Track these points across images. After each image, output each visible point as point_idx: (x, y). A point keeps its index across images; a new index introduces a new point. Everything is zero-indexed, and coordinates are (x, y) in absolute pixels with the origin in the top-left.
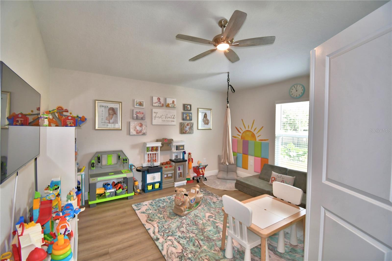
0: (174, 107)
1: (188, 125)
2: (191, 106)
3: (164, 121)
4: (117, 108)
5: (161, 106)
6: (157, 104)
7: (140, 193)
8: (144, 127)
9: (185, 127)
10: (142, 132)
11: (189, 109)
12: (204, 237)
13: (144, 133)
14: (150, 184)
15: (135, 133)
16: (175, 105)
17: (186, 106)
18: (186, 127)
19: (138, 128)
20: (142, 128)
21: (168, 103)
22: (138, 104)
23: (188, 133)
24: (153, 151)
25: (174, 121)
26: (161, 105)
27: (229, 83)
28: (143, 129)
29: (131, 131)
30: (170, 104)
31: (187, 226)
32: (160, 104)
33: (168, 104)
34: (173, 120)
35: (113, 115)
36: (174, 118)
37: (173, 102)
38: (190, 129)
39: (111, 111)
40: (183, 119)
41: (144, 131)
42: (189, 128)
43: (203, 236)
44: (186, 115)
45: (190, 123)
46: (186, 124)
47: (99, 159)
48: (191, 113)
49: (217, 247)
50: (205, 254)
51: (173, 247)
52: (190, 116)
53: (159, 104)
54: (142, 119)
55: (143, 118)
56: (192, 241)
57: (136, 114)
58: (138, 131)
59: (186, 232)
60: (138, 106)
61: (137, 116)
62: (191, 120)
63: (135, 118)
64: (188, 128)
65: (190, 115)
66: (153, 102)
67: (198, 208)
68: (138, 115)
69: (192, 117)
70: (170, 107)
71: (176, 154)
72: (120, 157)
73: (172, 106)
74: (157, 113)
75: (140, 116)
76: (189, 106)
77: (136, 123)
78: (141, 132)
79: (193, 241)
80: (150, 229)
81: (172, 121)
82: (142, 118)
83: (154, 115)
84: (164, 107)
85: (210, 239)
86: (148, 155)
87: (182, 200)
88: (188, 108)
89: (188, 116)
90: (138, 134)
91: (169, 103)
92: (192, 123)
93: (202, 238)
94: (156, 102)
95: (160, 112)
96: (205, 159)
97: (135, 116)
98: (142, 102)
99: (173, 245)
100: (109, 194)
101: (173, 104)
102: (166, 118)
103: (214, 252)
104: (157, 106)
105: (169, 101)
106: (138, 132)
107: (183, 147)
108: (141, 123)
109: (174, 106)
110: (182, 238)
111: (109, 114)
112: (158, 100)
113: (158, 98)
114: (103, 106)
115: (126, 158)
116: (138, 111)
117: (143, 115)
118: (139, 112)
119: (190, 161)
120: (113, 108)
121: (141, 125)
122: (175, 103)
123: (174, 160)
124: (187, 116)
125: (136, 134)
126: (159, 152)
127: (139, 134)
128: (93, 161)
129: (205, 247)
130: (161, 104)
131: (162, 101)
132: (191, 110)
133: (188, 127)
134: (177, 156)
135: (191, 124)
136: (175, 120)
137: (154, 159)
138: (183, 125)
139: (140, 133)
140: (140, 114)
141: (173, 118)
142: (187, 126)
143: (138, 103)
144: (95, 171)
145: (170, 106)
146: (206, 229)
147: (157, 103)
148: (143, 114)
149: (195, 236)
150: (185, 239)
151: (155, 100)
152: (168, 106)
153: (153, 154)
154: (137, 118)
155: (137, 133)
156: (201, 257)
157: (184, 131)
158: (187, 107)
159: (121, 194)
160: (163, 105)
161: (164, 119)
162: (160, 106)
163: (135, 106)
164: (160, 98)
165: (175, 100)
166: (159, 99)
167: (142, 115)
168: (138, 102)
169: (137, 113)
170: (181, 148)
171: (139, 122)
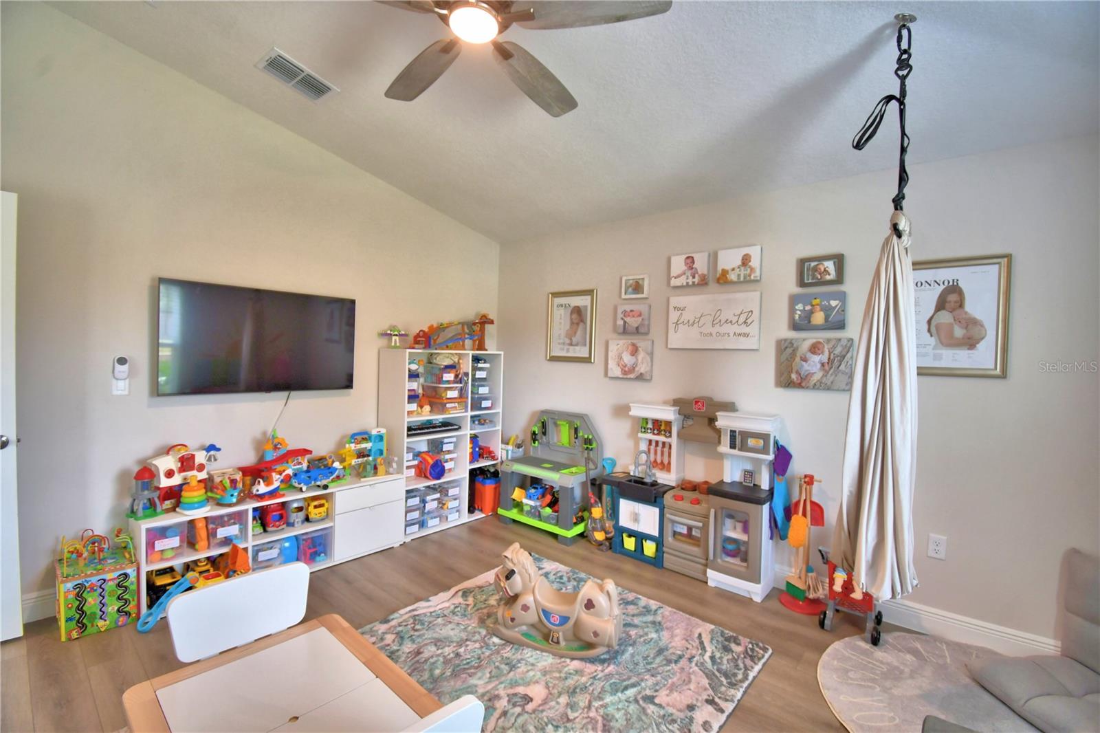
0: (748, 282)
1: (815, 349)
2: (839, 260)
3: (706, 335)
4: (586, 307)
5: (698, 284)
6: (684, 277)
8: (641, 355)
9: (798, 359)
10: (636, 369)
11: (828, 277)
13: (641, 374)
16: (752, 270)
17: (813, 264)
18: (805, 360)
19: (628, 359)
20: (637, 360)
21: (723, 270)
22: (630, 289)
23: (815, 387)
24: (658, 434)
25: (746, 335)
26: (696, 280)
28: (640, 361)
29: (610, 366)
30: (733, 270)
32: (694, 277)
33: (725, 272)
34: (744, 329)
35: (578, 324)
36: (749, 321)
37: (746, 260)
38: (827, 367)
39: (574, 316)
41: (642, 368)
42: (823, 365)
44: (808, 308)
45: (829, 341)
46: (806, 346)
47: (544, 425)
48: (842, 297)
52: (827, 310)
53: (691, 278)
54: (637, 331)
55: (641, 330)
57: (622, 319)
58: (625, 366)
60: (630, 294)
61: (625, 322)
62: (841, 326)
63: (621, 330)
64: (819, 366)
65: (833, 303)
66: (672, 276)
68: (628, 320)
69: (843, 310)
70: (732, 283)
71: (749, 467)
72: (580, 434)
73: (739, 275)
74: (684, 309)
75: (633, 322)
76: (830, 265)
77: (621, 342)
78: (633, 369)
81: (740, 335)
82: (637, 328)
83: (673, 316)
84: (713, 285)
86: (650, 441)
88: (826, 272)
89: (818, 308)
90: (625, 377)
91: (726, 268)
92: (844, 342)
94: (679, 272)
95: (693, 303)
96: (945, 538)
97: (620, 323)
98: (641, 282)
100: (529, 508)
101: (742, 268)
102: (713, 325)
104: (682, 287)
105: (729, 260)
106: (626, 369)
107: (762, 441)
108: (633, 345)
109: (750, 276)
111: (572, 323)
112: (686, 264)
113: (688, 258)
114: (562, 305)
115: (590, 437)
116: (628, 308)
117: (640, 319)
118: (631, 311)
119: (796, 512)
120: (578, 307)
121: (635, 351)
122: (754, 262)
124: (812, 312)
125: (621, 376)
126: (674, 440)
127: (629, 376)
128: (536, 430)
130: (697, 276)
131: (701, 265)
132: (839, 279)
133: (816, 359)
134: (749, 474)
135: (834, 347)
136: (753, 329)
137: (659, 460)
138: (789, 351)
139: (631, 375)
140: (633, 316)
141: (745, 322)
142: (809, 355)
143: (631, 286)
145: (733, 277)
147: (684, 274)
148: (640, 315)
151: (678, 264)
152: (723, 279)
153: (657, 442)
154: (625, 331)
155: (625, 372)
157: (794, 376)
158: (815, 269)
160: (704, 282)
161: (708, 329)
162: (694, 282)
163: (623, 296)
164: (693, 258)
165: (755, 252)
166: (690, 261)
167: (636, 319)
168: (631, 282)
169: (625, 313)
171: (630, 341)
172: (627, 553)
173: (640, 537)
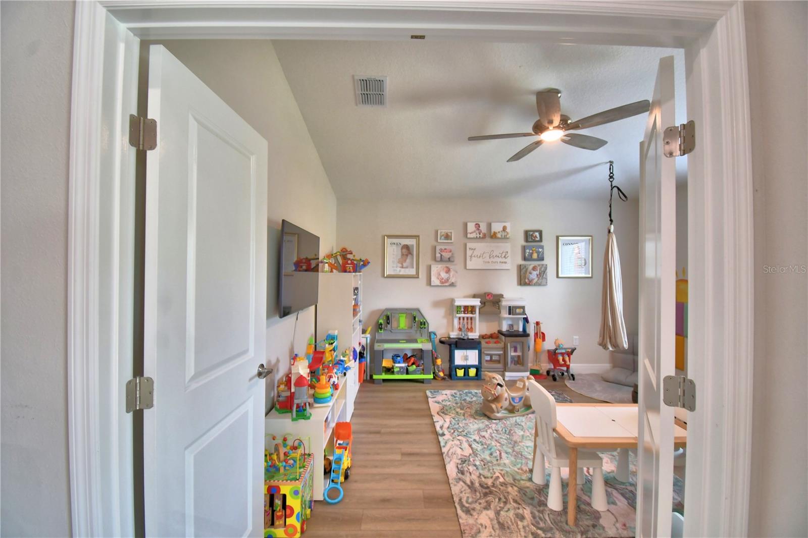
0: (505, 238)
1: (534, 269)
2: (540, 232)
3: (486, 262)
4: (413, 245)
5: (482, 238)
6: (475, 233)
7: (443, 379)
8: (452, 273)
9: (528, 273)
10: (450, 280)
11: (537, 239)
12: (514, 451)
13: (453, 283)
14: (460, 367)
15: (437, 282)
16: (507, 233)
17: (531, 233)
18: (531, 273)
19: (444, 275)
20: (450, 275)
21: (494, 232)
22: (443, 237)
23: (535, 285)
24: (467, 313)
25: (505, 263)
26: (481, 236)
27: (613, 183)
28: (451, 276)
29: (432, 279)
30: (499, 232)
31: (495, 432)
32: (480, 234)
33: (495, 233)
34: (504, 260)
35: (407, 255)
36: (506, 256)
37: (504, 229)
38: (539, 276)
39: (404, 250)
40: (525, 259)
41: (452, 280)
42: (537, 275)
43: (512, 449)
44: (531, 251)
45: (539, 265)
46: (531, 267)
47: (388, 318)
48: (542, 247)
49: (527, 466)
50: (501, 468)
51: (460, 448)
52: (538, 253)
53: (478, 234)
54: (449, 260)
55: (451, 259)
56: (490, 449)
57: (439, 253)
58: (443, 279)
59: (487, 439)
60: (443, 240)
61: (441, 255)
62: (542, 259)
63: (439, 259)
64: (536, 275)
65: (540, 250)
66: (468, 232)
67: (528, 415)
68: (443, 254)
69: (543, 253)
70: (499, 238)
71: (510, 323)
72: (417, 319)
73: (502, 235)
74: (475, 249)
75: (446, 255)
76: (537, 234)
77: (440, 266)
78: (447, 280)
79: (492, 450)
80: (438, 422)
81: (502, 262)
82: (449, 258)
83: (469, 253)
84: (488, 239)
85: (522, 455)
86: (460, 318)
87: (493, 392)
88: (536, 237)
89: (535, 252)
90: (443, 285)
91: (496, 231)
92: (545, 266)
93: (510, 450)
94: (472, 231)
95: (480, 247)
96: (577, 337)
97: (438, 255)
98: (449, 234)
99: (460, 446)
100: (398, 369)
101: (503, 232)
102: (490, 258)
103: (517, 470)
104: (474, 238)
105: (497, 227)
106: (443, 281)
107: (522, 310)
108: (447, 267)
109: (507, 236)
110: (477, 442)
111: (403, 255)
112: (476, 227)
113: (476, 224)
114: (394, 244)
115: (425, 321)
116: (443, 247)
117: (450, 254)
118: (445, 249)
119: (537, 338)
120: (407, 245)
121: (448, 271)
122: (508, 230)
123: (505, 333)
124: (532, 253)
125: (440, 285)
126: (477, 315)
127: (445, 285)
128: (381, 321)
129: (507, 462)
130: (481, 233)
131: (483, 228)
132: (541, 240)
133: (535, 273)
134: (511, 326)
135: (541, 268)
136: (508, 260)
137: (469, 327)
138: (525, 269)
139: (447, 284)
140: (446, 252)
141: (505, 257)
142: (532, 271)
143: (443, 235)
144: (382, 334)
145: (499, 235)
146: (523, 444)
147: (475, 232)
148: (451, 252)
149: (499, 446)
150: (482, 445)
151: (471, 227)
152: (494, 236)
153: (467, 318)
154: (442, 260)
155: (441, 282)
156: (493, 469)
157: (527, 280)
158: (532, 235)
159: (414, 373)
160: (484, 236)
161: (487, 259)
162: (480, 237)
163: (439, 241)
164: (479, 224)
165: (508, 225)
166: (478, 226)
167: (448, 253)
168: (443, 233)
169: (441, 250)
170: (518, 311)
171: (445, 266)
172: (460, 379)
173: (466, 368)
